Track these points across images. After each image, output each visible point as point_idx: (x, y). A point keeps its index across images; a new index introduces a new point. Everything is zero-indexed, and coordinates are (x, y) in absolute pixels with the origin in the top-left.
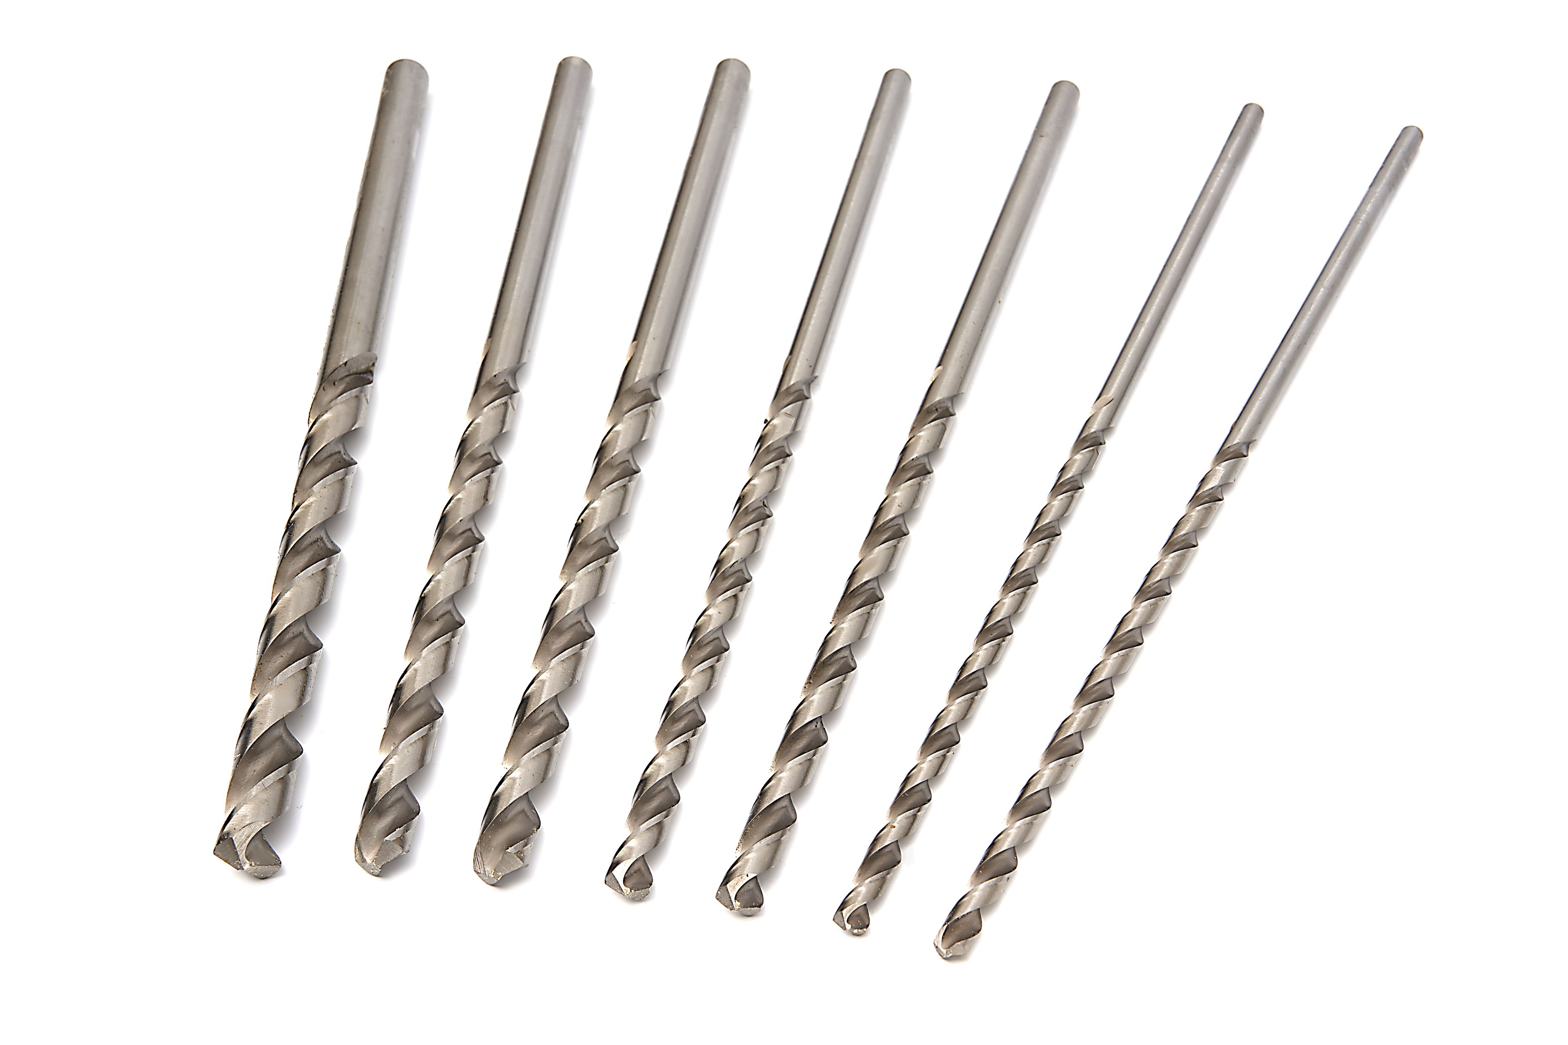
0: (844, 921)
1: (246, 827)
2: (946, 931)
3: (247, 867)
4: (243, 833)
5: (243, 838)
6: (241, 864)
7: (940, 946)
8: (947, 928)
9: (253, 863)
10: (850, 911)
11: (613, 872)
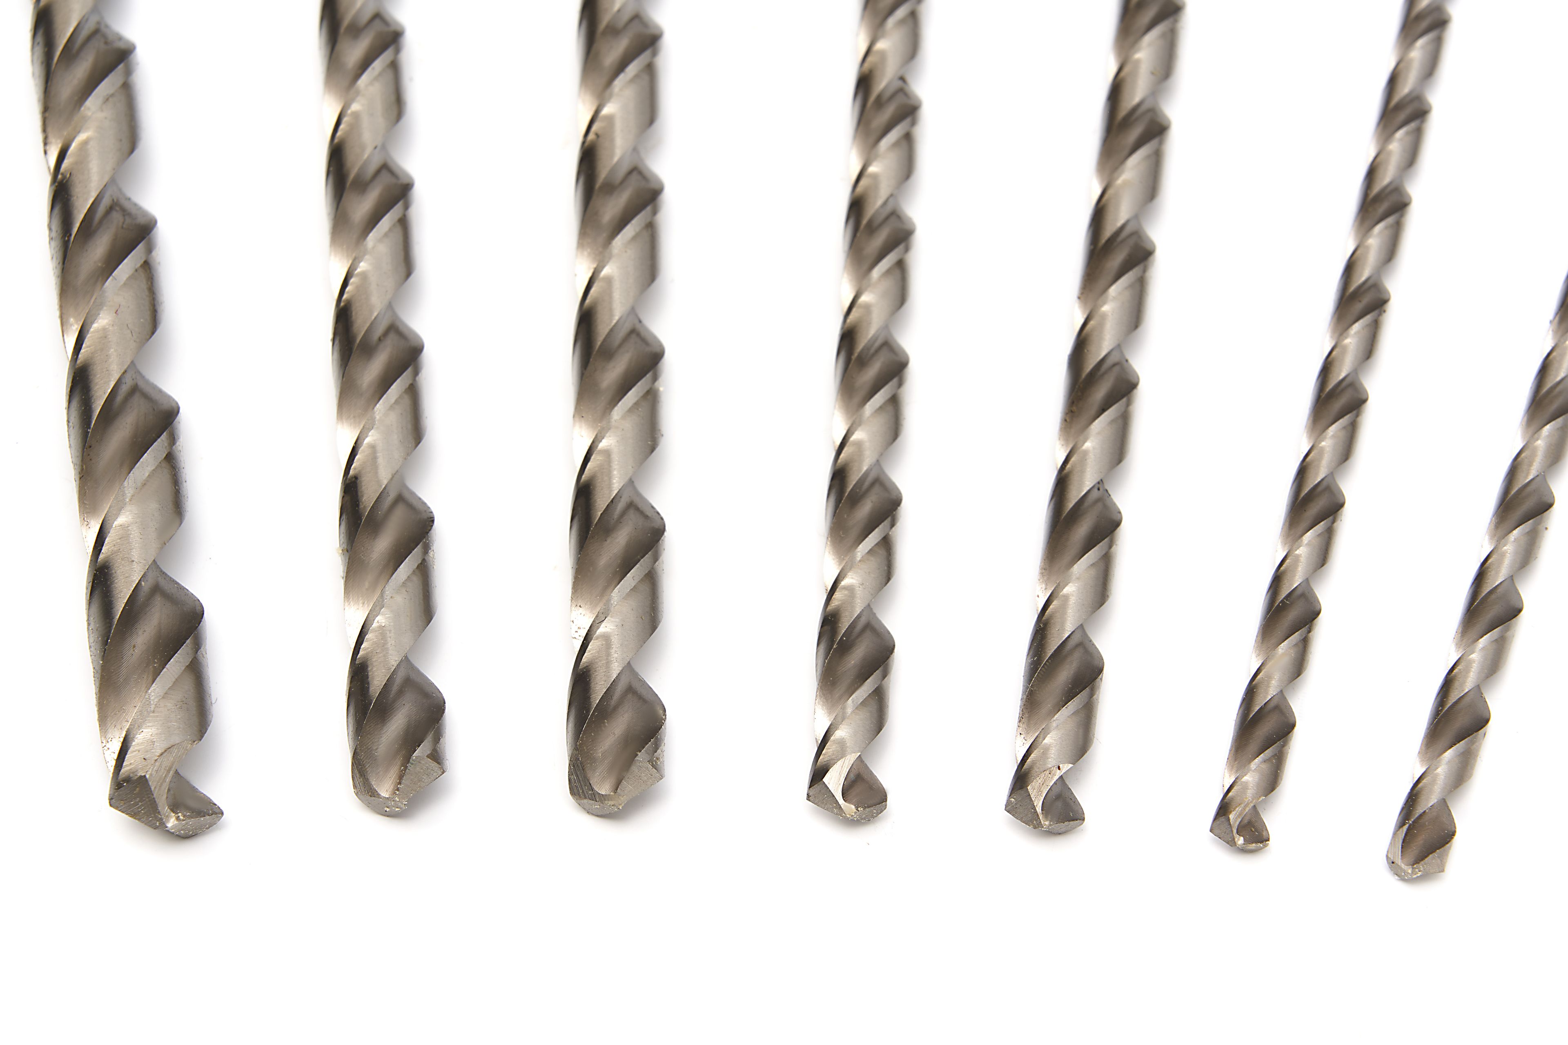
0: (1232, 831)
1: (164, 755)
2: (1406, 834)
3: (171, 823)
4: (161, 766)
5: (161, 774)
6: (162, 819)
7: (1399, 861)
8: (1408, 830)
9: (180, 814)
10: (1240, 814)
11: (823, 780)
